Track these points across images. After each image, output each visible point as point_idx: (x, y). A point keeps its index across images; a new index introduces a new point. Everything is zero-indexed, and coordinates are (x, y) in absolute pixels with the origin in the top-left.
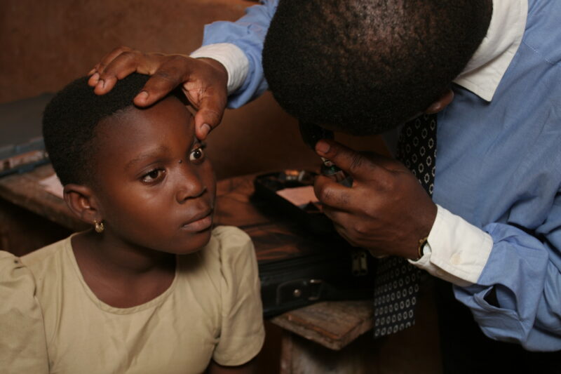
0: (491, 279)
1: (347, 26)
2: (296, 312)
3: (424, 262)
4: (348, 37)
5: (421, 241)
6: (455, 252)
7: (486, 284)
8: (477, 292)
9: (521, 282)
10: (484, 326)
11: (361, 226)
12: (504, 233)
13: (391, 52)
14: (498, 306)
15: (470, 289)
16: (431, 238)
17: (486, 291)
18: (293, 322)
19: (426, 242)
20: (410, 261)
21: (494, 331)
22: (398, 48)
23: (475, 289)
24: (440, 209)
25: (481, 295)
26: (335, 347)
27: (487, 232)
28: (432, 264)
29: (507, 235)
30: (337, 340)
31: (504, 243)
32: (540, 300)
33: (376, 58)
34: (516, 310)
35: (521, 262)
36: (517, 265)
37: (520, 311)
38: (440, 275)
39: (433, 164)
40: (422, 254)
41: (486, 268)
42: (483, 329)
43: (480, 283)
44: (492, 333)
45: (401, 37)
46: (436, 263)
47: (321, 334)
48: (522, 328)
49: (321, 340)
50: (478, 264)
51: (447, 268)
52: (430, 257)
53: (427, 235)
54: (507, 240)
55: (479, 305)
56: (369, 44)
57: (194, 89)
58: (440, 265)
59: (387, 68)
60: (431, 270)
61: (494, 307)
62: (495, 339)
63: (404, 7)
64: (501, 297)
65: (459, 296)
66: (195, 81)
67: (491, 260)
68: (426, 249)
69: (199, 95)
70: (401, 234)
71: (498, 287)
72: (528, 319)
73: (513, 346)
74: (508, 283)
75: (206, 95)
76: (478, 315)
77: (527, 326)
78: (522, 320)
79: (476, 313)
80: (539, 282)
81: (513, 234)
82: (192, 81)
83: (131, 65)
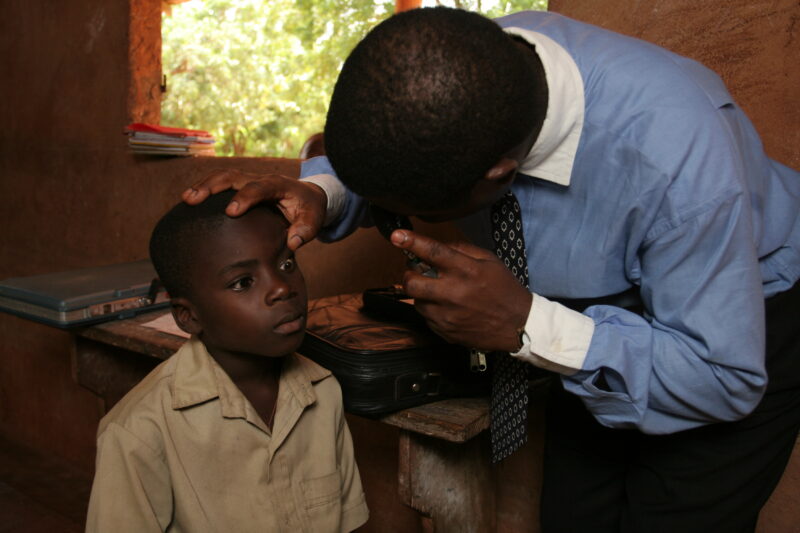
0: (596, 363)
1: (390, 80)
2: (416, 410)
3: (524, 352)
4: (392, 90)
5: (519, 330)
6: (555, 340)
7: (592, 368)
8: (585, 379)
9: (628, 362)
10: (598, 414)
11: (450, 317)
12: (604, 314)
13: (434, 99)
14: (609, 390)
15: (577, 376)
16: (528, 328)
17: (594, 376)
18: (413, 420)
19: (523, 332)
20: (512, 354)
21: (609, 418)
22: (440, 95)
23: (582, 377)
24: (536, 297)
25: (589, 381)
26: (459, 438)
27: (589, 316)
28: (533, 354)
29: (608, 315)
30: (461, 431)
31: (606, 325)
32: (650, 379)
33: (421, 106)
34: (627, 392)
35: (625, 344)
36: (621, 346)
37: (630, 392)
38: (544, 364)
39: (525, 265)
40: (522, 344)
41: (589, 352)
42: (597, 417)
43: (585, 369)
44: (606, 420)
45: (442, 83)
46: (536, 352)
47: (443, 427)
48: (636, 411)
49: (444, 434)
50: (581, 349)
51: (549, 357)
52: (529, 347)
53: (524, 323)
54: (609, 321)
55: (588, 391)
56: (411, 93)
57: (290, 206)
58: (541, 354)
59: (433, 116)
60: (534, 360)
61: (604, 392)
62: (611, 427)
63: (443, 56)
64: (611, 381)
65: (569, 387)
66: (291, 198)
67: (594, 343)
68: (524, 338)
69: (295, 212)
70: (494, 323)
71: (604, 371)
72: (640, 400)
73: (631, 432)
74: (613, 364)
75: (302, 211)
76: (590, 404)
77: (641, 408)
78: (634, 401)
79: (587, 401)
80: (646, 359)
81: (614, 314)
82: (288, 199)
83: (227, 181)
